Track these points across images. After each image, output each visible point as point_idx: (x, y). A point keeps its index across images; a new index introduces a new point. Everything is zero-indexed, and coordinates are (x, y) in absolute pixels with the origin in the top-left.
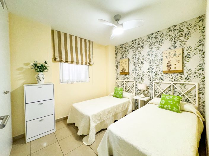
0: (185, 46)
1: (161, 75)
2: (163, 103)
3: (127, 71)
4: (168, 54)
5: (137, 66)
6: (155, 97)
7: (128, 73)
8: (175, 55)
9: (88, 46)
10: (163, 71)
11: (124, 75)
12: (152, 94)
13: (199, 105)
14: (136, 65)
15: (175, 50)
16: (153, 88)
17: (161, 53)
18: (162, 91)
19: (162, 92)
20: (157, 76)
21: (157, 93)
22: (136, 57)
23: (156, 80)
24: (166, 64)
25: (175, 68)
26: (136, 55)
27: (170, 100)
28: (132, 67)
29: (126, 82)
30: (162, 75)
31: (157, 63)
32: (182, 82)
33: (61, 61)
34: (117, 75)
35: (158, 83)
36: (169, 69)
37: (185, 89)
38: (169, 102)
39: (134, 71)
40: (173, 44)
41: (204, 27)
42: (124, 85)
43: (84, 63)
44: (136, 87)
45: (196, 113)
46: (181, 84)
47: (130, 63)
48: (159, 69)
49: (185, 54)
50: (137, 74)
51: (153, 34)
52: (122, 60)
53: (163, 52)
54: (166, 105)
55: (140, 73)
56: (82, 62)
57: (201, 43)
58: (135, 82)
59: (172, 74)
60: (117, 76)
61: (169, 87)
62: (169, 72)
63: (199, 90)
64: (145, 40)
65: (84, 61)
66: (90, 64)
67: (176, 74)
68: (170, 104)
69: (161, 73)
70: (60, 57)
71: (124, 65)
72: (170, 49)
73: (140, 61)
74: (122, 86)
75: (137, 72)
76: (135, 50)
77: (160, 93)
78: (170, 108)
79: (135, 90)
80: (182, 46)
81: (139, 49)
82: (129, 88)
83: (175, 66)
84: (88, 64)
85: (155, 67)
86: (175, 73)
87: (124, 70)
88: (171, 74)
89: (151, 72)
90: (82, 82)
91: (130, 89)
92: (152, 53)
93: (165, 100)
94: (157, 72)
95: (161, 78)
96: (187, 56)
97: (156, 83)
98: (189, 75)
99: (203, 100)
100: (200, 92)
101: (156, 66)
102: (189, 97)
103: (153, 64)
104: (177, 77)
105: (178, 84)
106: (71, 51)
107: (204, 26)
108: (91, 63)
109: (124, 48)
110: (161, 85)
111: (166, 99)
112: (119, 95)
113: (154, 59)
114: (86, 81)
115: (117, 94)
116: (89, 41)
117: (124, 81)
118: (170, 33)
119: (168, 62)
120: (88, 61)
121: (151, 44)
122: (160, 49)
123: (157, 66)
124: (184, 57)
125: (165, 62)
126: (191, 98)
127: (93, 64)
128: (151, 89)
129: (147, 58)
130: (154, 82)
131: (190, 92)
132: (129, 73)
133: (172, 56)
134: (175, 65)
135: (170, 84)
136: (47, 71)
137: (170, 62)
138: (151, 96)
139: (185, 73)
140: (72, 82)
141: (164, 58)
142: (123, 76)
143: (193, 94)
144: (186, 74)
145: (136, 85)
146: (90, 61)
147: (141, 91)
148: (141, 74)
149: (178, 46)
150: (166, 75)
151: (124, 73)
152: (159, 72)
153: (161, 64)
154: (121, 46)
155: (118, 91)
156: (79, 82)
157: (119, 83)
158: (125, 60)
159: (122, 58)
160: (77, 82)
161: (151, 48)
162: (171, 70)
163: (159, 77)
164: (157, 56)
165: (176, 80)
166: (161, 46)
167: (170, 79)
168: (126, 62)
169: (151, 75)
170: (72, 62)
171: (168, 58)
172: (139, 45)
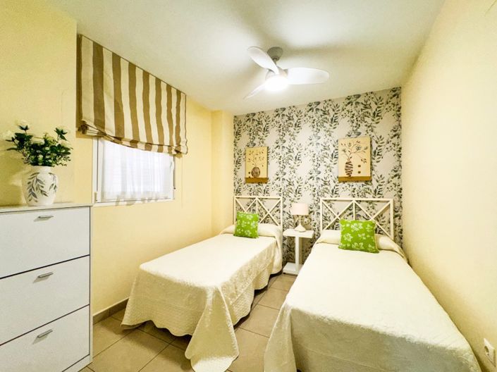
0: (373, 134)
1: (334, 184)
2: (350, 240)
3: (263, 175)
4: (347, 145)
5: (287, 166)
6: (323, 228)
7: (265, 180)
8: (358, 149)
9: (175, 106)
10: (338, 177)
11: (255, 185)
12: (317, 223)
13: (395, 236)
14: (283, 163)
15: (359, 139)
16: (320, 211)
17: (333, 143)
18: (337, 217)
19: (337, 219)
20: (326, 186)
21: (327, 222)
22: (284, 145)
23: (326, 194)
24: (345, 165)
25: (359, 172)
26: (285, 142)
27: (361, 232)
28: (274, 167)
29: (261, 199)
30: (337, 186)
31: (328, 160)
32: (370, 198)
33: (102, 135)
34: (236, 183)
35: (329, 201)
36: (349, 173)
37: (374, 212)
38: (360, 236)
39: (280, 175)
40: (355, 129)
41: (400, 108)
42: (257, 208)
43: (165, 149)
44: (284, 212)
45: (398, 251)
46: (367, 202)
47: (270, 159)
48: (331, 174)
49: (374, 149)
50: (287, 183)
51: (318, 103)
52: (252, 149)
53: (337, 141)
54: (355, 244)
55: (292, 181)
56: (161, 145)
57: (396, 133)
58: (281, 200)
59: (354, 184)
60: (237, 185)
61: (349, 209)
62: (349, 179)
63: (395, 211)
64: (304, 112)
65: (165, 144)
66: (178, 152)
67: (360, 184)
68: (362, 241)
69: (334, 182)
70: (100, 123)
71: (256, 160)
72: (350, 136)
73: (294, 155)
74: (250, 209)
75: (286, 177)
76: (283, 130)
77: (333, 220)
78: (363, 248)
79: (281, 217)
80: (369, 133)
81: (291, 129)
82: (269, 213)
83: (359, 169)
84: (175, 153)
85: (322, 168)
86: (357, 182)
87: (255, 172)
88: (351, 184)
89: (315, 179)
90: (156, 199)
91: (271, 216)
92: (319, 141)
93: (352, 234)
94: (328, 180)
95: (335, 190)
96: (377, 151)
97: (326, 201)
98: (380, 185)
99: (400, 228)
100: (396, 214)
101: (325, 168)
102: (381, 225)
103: (319, 162)
104: (361, 188)
105: (363, 201)
106: (131, 110)
107: (399, 106)
108: (183, 150)
109: (256, 123)
110: (336, 205)
111: (352, 231)
112: (250, 229)
113: (321, 153)
114: (166, 198)
115: (245, 229)
116: (179, 93)
117: (257, 197)
118: (349, 107)
119: (347, 161)
120: (175, 145)
121: (315, 123)
122: (332, 134)
123: (328, 167)
124: (373, 153)
125: (343, 160)
126: (384, 226)
127: (187, 153)
128: (316, 213)
129: (307, 151)
130: (322, 199)
131: (382, 215)
132: (267, 179)
133: (354, 149)
134: (359, 166)
135: (351, 203)
136: (64, 162)
137: (351, 160)
138: (316, 227)
139: (374, 182)
140: (131, 202)
141: (340, 152)
142: (253, 186)
143: (386, 219)
144: (375, 184)
145: (285, 206)
146: (179, 145)
147: (294, 218)
148: (295, 183)
149: (363, 133)
150: (344, 185)
151: (256, 179)
152: (330, 179)
153: (335, 164)
154: (250, 117)
155: (247, 220)
156: (150, 200)
157: (242, 204)
158: (257, 149)
159: (251, 146)
160: (143, 200)
161: (315, 129)
162: (352, 175)
163: (330, 188)
164: (327, 147)
165: (360, 194)
166: (334, 128)
167: (350, 192)
168: (262, 155)
169: (315, 184)
170: (134, 143)
171: (347, 153)
172: (291, 121)
